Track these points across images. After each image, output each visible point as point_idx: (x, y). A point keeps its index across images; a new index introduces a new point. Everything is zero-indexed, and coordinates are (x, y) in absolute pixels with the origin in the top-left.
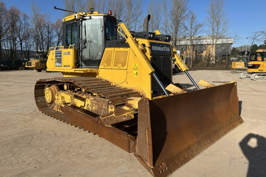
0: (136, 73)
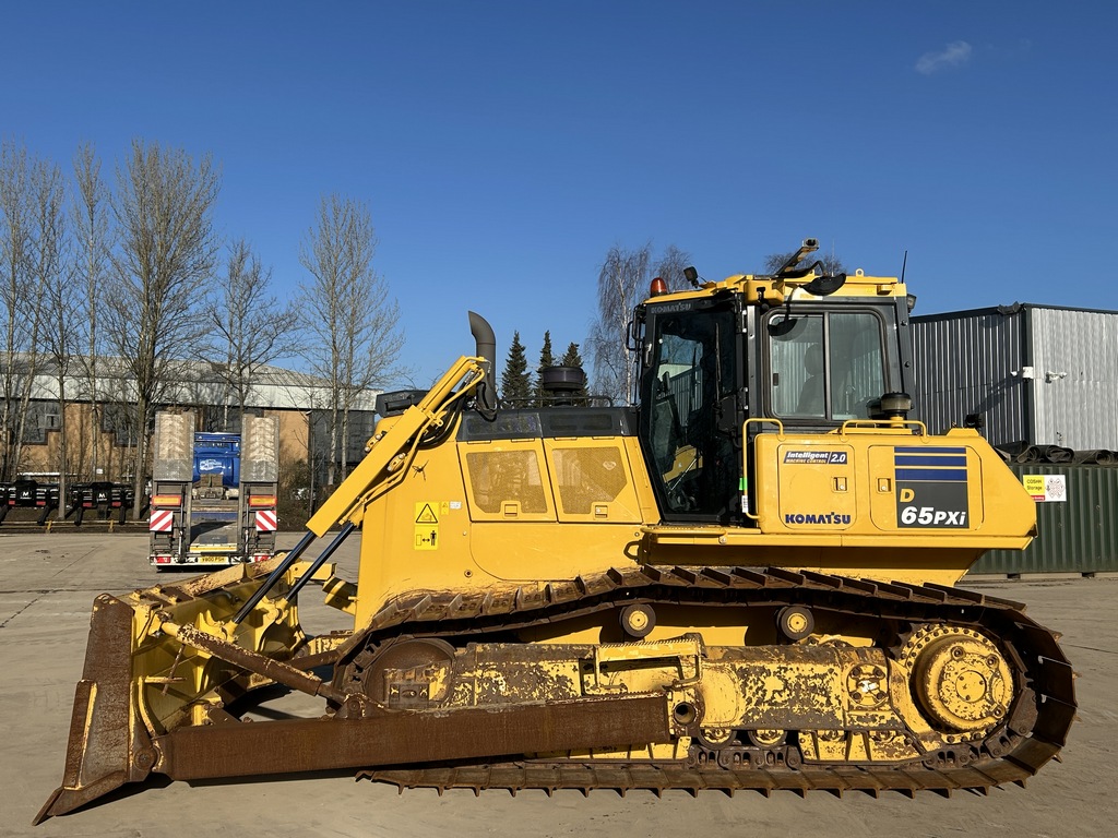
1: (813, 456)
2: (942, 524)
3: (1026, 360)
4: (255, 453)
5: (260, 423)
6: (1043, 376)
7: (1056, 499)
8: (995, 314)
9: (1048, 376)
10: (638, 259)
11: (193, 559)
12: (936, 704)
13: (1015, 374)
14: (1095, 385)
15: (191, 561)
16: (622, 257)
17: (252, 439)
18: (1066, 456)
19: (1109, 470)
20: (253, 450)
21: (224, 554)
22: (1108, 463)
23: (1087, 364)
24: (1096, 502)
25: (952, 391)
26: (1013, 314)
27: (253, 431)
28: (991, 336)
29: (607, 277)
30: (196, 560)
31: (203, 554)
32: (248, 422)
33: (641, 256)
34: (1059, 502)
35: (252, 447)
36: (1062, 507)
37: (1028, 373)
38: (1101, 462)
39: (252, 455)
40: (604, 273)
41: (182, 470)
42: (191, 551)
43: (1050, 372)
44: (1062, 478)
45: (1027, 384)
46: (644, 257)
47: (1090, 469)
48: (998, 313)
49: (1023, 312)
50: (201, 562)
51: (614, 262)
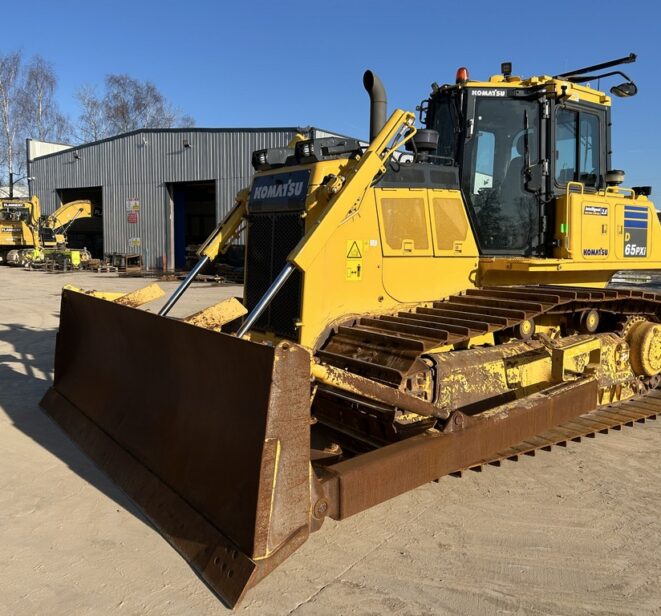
1: (595, 210)
2: (638, 256)
10: (12, 60)
12: (646, 363)
33: (14, 58)
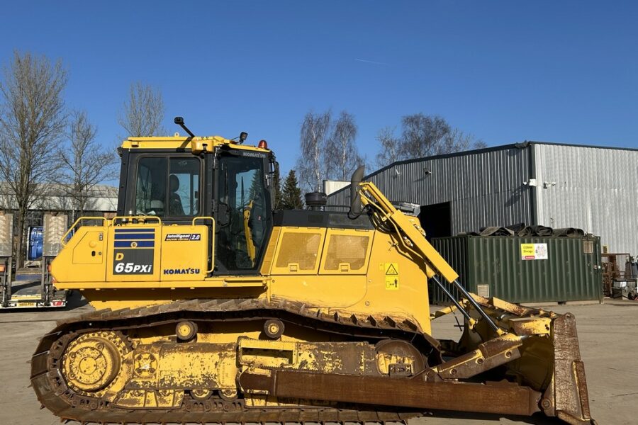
0: (394, 282)
3: (532, 176)
4: (52, 239)
5: (55, 220)
6: (542, 185)
7: (541, 258)
8: (514, 148)
9: (545, 184)
10: (324, 119)
11: (13, 305)
13: (525, 183)
14: (573, 190)
15: (12, 306)
16: (314, 118)
17: (50, 230)
18: (548, 231)
19: (574, 240)
20: (50, 237)
21: (33, 301)
22: (574, 236)
23: (569, 177)
24: (566, 259)
25: (491, 194)
26: (524, 148)
27: (50, 225)
28: (512, 160)
29: (306, 130)
30: (16, 305)
31: (20, 301)
32: (48, 219)
33: (325, 117)
34: (543, 260)
35: (50, 235)
36: (545, 263)
37: (533, 183)
38: (570, 235)
39: (50, 240)
40: (304, 128)
41: (5, 250)
42: (12, 300)
43: (546, 182)
44: (545, 245)
45: (532, 189)
46: (327, 117)
47: (562, 240)
48: (515, 147)
49: (529, 146)
50: (18, 306)
51: (309, 121)
